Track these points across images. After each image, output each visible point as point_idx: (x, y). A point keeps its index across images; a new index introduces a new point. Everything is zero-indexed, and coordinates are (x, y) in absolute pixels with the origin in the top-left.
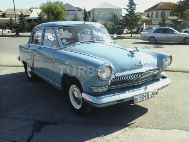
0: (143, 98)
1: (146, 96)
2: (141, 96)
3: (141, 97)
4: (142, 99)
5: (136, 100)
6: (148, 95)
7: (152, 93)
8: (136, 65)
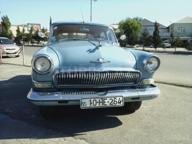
0: (95, 104)
1: (100, 102)
2: (90, 101)
3: (92, 102)
4: (92, 104)
5: (82, 105)
6: (104, 102)
7: (111, 100)
8: (91, 61)
